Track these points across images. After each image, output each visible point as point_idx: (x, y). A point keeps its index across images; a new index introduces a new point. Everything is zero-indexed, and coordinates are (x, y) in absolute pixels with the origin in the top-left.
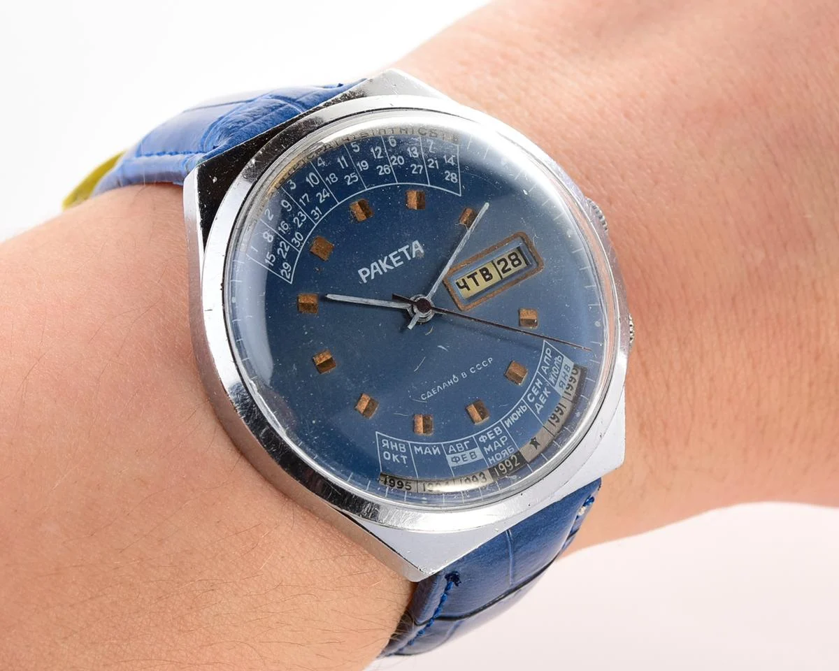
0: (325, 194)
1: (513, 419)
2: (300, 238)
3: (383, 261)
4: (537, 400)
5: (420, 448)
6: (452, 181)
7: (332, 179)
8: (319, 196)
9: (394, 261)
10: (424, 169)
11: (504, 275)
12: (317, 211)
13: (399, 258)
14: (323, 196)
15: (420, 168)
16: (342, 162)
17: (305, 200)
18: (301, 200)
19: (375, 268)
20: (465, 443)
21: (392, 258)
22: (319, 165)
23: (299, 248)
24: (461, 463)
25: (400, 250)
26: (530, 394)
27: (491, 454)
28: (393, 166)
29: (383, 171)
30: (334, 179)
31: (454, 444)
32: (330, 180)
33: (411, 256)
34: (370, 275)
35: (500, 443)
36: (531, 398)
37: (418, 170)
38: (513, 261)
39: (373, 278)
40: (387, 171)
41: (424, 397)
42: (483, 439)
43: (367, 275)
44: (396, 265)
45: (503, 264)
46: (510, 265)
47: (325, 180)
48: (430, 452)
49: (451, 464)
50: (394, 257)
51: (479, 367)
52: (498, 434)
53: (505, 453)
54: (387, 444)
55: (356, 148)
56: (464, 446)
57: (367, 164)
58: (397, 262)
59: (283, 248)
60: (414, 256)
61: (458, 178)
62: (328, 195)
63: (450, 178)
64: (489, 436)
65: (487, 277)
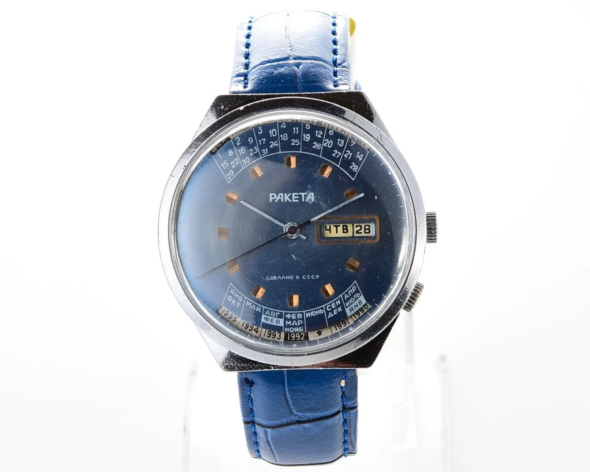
0: (276, 144)
1: (312, 314)
2: (248, 161)
3: (287, 195)
4: (332, 311)
5: (250, 304)
6: (353, 169)
7: (284, 137)
8: (272, 143)
9: (294, 197)
10: (340, 156)
11: (356, 235)
12: (265, 151)
13: (298, 197)
14: (273, 144)
15: (339, 154)
16: (296, 130)
17: (262, 142)
18: (260, 141)
19: (281, 196)
20: (277, 313)
21: (293, 196)
22: (282, 127)
23: (244, 166)
24: (269, 322)
25: (300, 194)
26: (330, 306)
27: (289, 326)
28: (324, 146)
29: (316, 147)
30: (285, 138)
31: (270, 311)
32: (283, 137)
33: (305, 200)
34: (276, 199)
35: (297, 323)
36: (329, 308)
37: (337, 154)
38: (365, 229)
39: (276, 201)
40: (319, 147)
41: (268, 278)
42: (288, 316)
43: (274, 198)
44: (294, 201)
45: (359, 228)
46: (362, 231)
47: (280, 136)
48: (255, 308)
49: (263, 320)
50: (295, 196)
51: (309, 277)
52: (298, 318)
53: (297, 330)
54: (233, 293)
55: (308, 127)
56: (275, 314)
57: (309, 138)
58: (295, 199)
59: (235, 162)
60: (306, 201)
61: (358, 170)
62: (277, 145)
63: (353, 167)
64: (293, 316)
65: (345, 231)
